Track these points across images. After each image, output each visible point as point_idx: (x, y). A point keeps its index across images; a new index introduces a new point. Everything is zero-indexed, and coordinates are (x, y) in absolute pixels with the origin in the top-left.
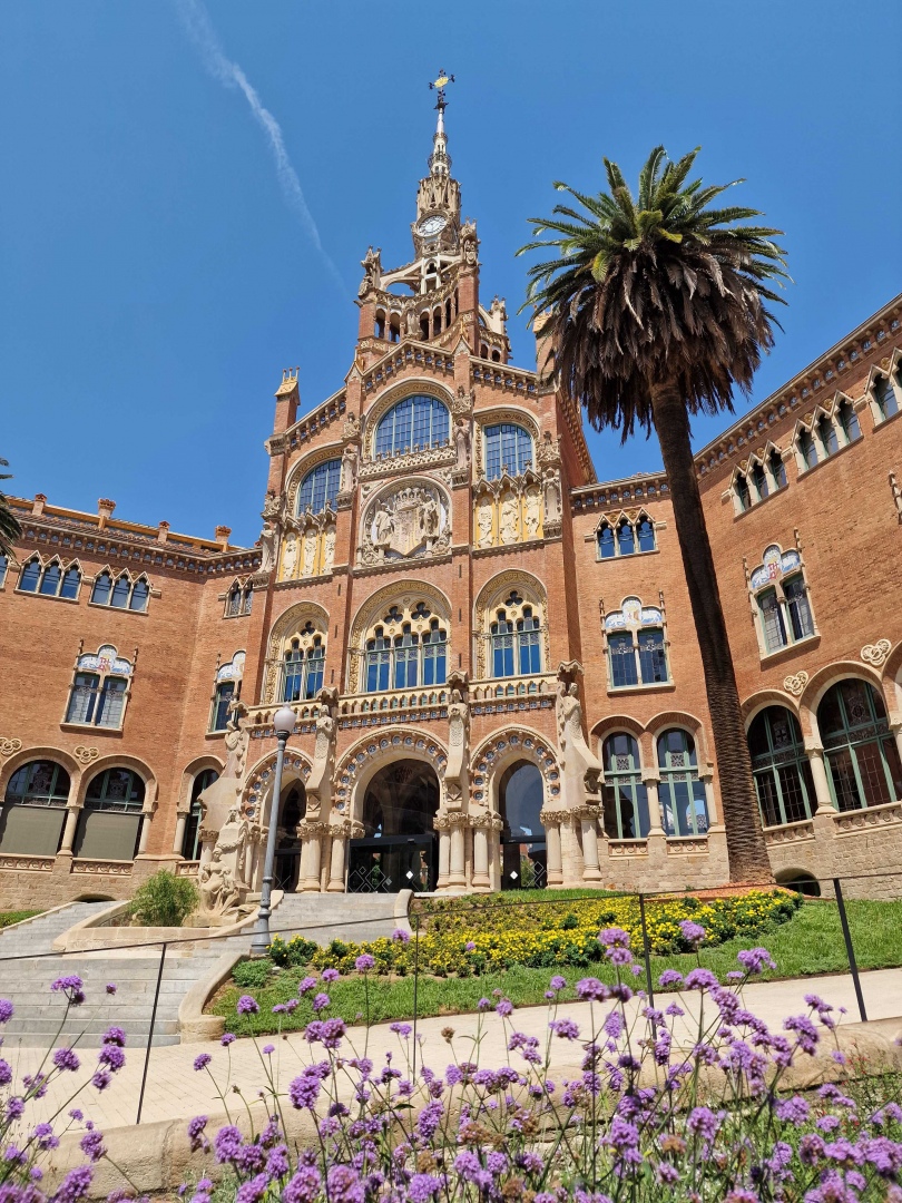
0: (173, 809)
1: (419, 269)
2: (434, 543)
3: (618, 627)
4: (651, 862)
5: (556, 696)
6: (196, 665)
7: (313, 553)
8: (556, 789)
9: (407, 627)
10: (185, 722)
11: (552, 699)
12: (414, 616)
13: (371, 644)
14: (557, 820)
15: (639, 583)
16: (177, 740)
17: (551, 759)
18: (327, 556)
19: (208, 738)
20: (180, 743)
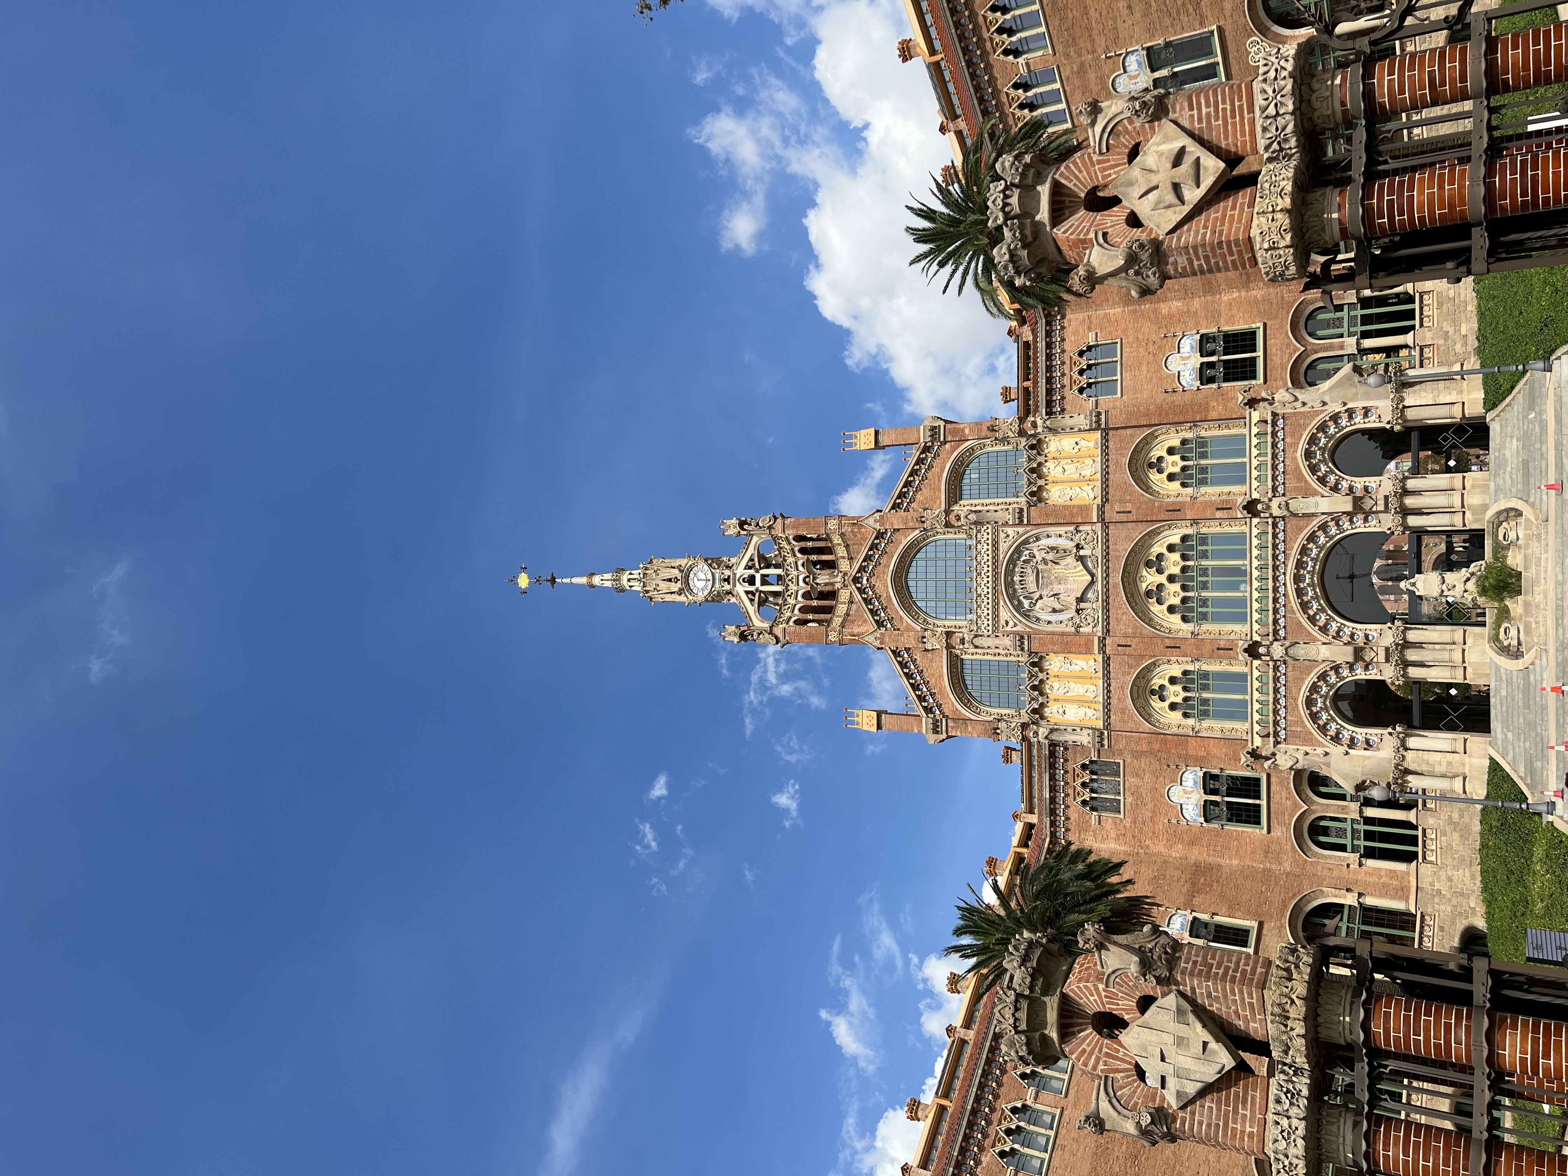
0: (1355, 872)
1: (747, 593)
2: (1082, 548)
3: (1195, 375)
4: (1442, 342)
5: (1272, 412)
6: (1178, 851)
7: (1072, 685)
8: (1366, 412)
9: (1171, 579)
10: (1248, 862)
11: (1274, 415)
12: (1160, 571)
13: (1185, 619)
14: (1401, 409)
15: (1151, 356)
16: (1270, 870)
17: (1335, 418)
18: (1078, 668)
19: (1269, 832)
20: (1274, 867)
